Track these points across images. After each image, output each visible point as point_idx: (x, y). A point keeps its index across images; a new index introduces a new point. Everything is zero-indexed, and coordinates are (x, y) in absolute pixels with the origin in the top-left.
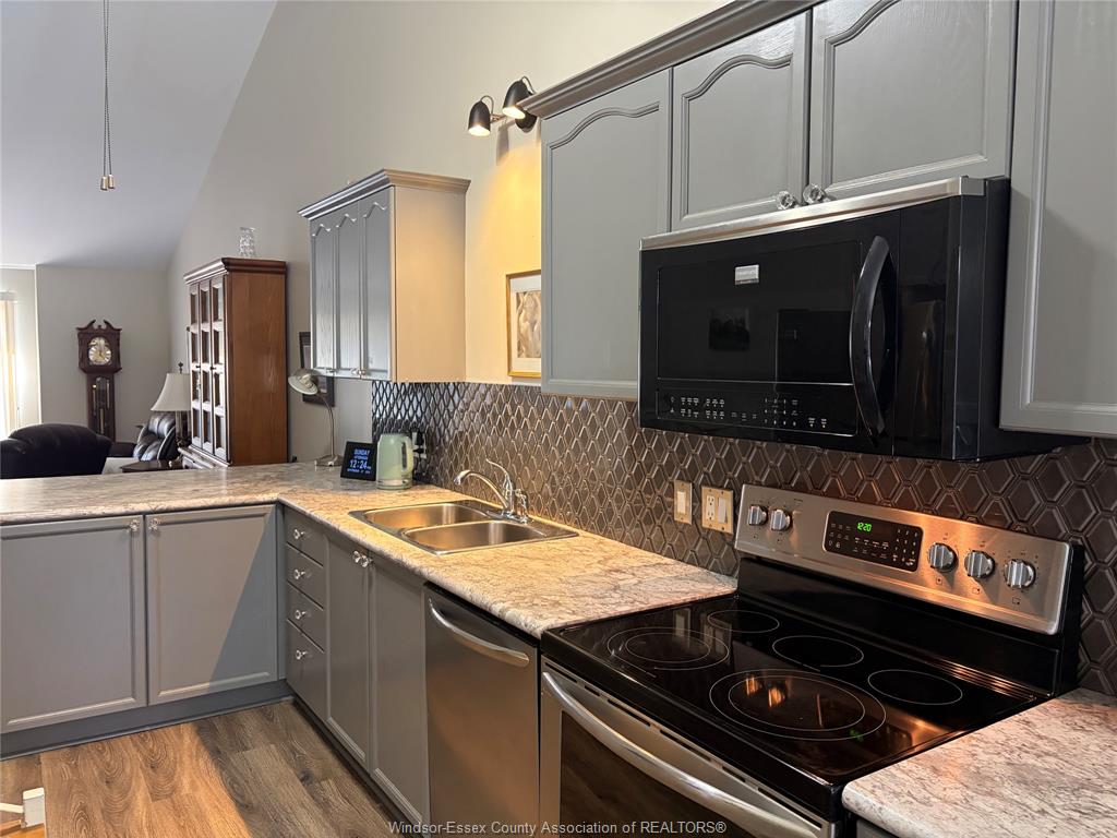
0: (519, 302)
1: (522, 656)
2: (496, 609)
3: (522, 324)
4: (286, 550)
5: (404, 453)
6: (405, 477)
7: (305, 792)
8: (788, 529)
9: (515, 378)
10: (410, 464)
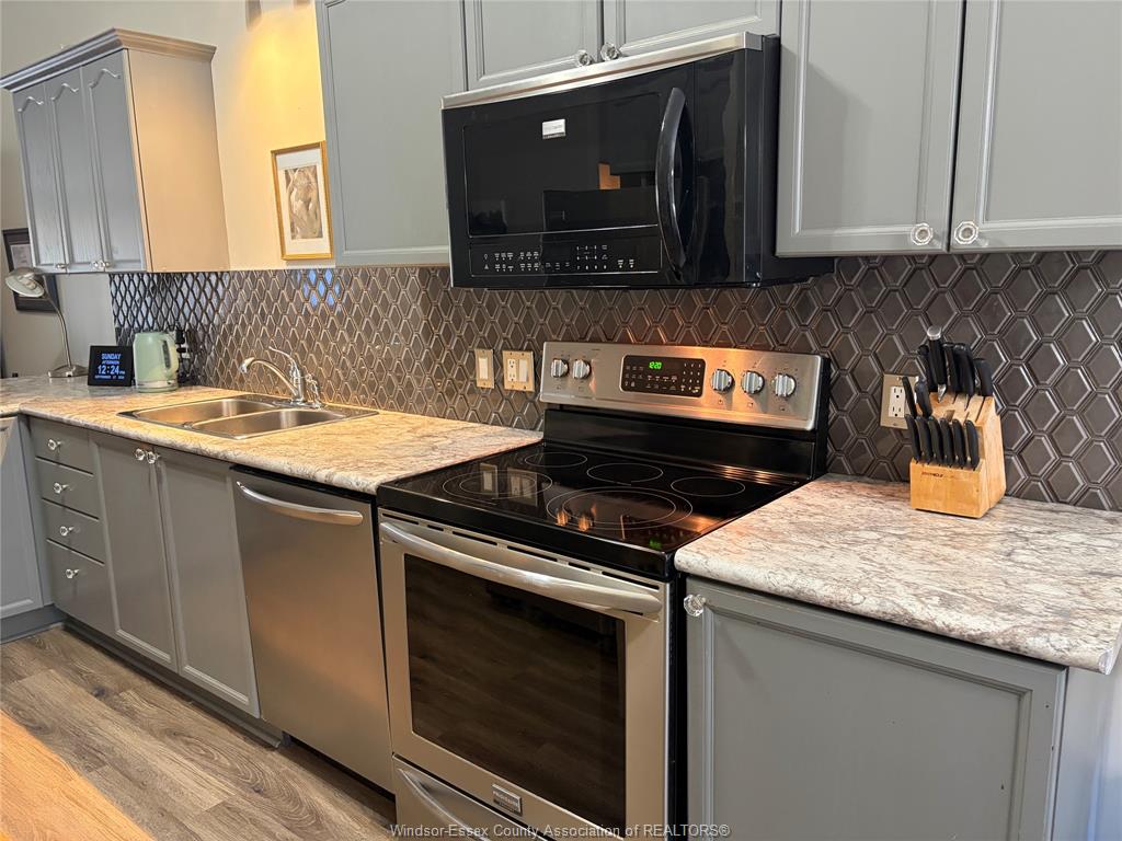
0: (288, 180)
1: (355, 515)
2: (322, 476)
3: (294, 203)
4: (37, 465)
5: (166, 352)
6: (170, 378)
7: (104, 705)
8: (587, 377)
9: (289, 261)
10: (175, 364)
